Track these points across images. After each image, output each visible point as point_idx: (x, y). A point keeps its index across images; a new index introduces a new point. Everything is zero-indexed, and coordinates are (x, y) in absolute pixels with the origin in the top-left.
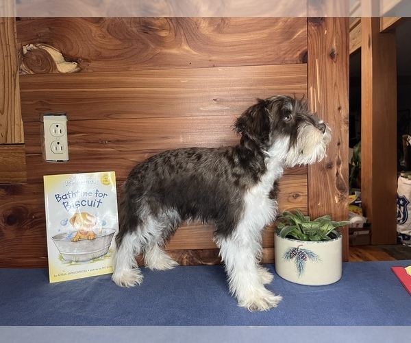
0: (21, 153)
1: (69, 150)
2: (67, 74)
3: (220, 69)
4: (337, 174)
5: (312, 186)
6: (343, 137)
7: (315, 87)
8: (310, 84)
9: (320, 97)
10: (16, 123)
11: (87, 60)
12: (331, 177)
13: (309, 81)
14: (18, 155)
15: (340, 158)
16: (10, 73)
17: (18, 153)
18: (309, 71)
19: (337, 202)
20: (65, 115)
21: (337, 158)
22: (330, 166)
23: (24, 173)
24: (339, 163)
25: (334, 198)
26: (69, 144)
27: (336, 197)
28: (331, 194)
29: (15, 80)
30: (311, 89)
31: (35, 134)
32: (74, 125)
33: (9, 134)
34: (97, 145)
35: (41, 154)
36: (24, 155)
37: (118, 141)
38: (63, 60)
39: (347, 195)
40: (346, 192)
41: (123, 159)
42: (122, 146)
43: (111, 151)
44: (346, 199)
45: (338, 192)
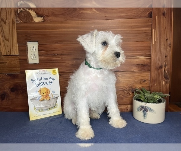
0: (17, 59)
1: (39, 58)
2: (38, 23)
3: (110, 21)
4: (165, 71)
5: (152, 77)
6: (168, 53)
7: (155, 29)
8: (153, 28)
9: (158, 34)
10: (15, 45)
11: (47, 16)
12: (161, 72)
13: (153, 26)
14: (16, 60)
15: (166, 63)
16: (12, 22)
17: (16, 59)
18: (153, 21)
19: (164, 84)
20: (37, 42)
21: (164, 63)
22: (161, 67)
23: (19, 69)
24: (165, 66)
25: (162, 82)
26: (39, 55)
28: (161, 80)
29: (14, 25)
30: (153, 30)
31: (24, 51)
32: (41, 47)
33: (12, 51)
34: (52, 56)
35: (26, 60)
36: (19, 60)
37: (62, 54)
38: (37, 16)
39: (169, 81)
40: (168, 79)
41: (64, 62)
42: (64, 56)
43: (58, 59)
44: (168, 82)
45: (165, 79)
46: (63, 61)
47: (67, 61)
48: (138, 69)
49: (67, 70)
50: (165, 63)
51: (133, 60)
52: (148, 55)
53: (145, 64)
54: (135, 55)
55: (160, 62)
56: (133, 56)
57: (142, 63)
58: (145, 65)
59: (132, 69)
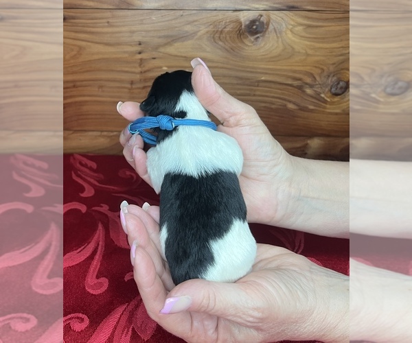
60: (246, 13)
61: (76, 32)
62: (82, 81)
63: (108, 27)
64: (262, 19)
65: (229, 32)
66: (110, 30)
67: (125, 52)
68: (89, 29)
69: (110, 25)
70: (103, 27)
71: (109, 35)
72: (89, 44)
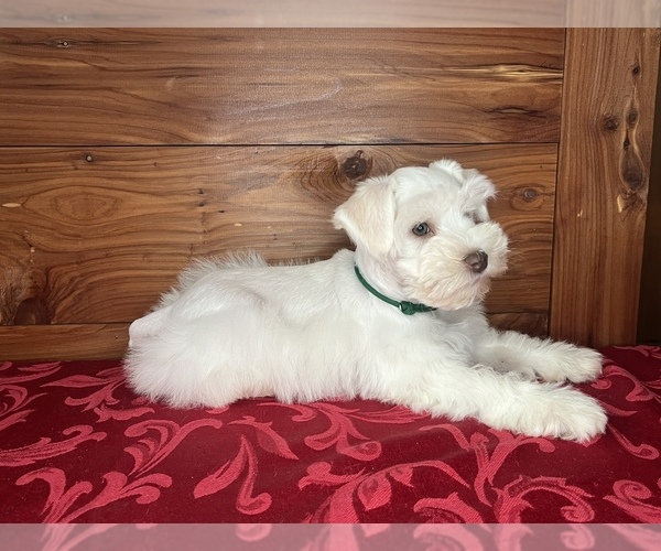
4: (627, 142)
5: (567, 173)
6: (646, 52)
12: (612, 150)
15: (637, 105)
19: (620, 210)
21: (628, 105)
22: (610, 125)
24: (632, 119)
25: (614, 200)
27: (618, 200)
28: (608, 190)
34: (41, 50)
39: (644, 194)
40: (643, 187)
41: (110, 89)
42: (107, 55)
43: (78, 69)
44: (641, 201)
45: (626, 185)
46: (106, 83)
47: (128, 82)
48: (497, 133)
49: (126, 134)
50: (632, 103)
51: (476, 82)
52: (549, 61)
53: (534, 108)
54: (489, 61)
55: (607, 95)
56: (479, 66)
57: (520, 104)
58: (533, 113)
59: (469, 133)
60: (340, 149)
61: (110, 178)
62: (119, 247)
63: (155, 170)
64: (362, 156)
65: (321, 174)
66: (158, 174)
67: (181, 204)
68: (128, 174)
69: (157, 167)
70: (148, 170)
71: (156, 181)
72: (129, 194)
